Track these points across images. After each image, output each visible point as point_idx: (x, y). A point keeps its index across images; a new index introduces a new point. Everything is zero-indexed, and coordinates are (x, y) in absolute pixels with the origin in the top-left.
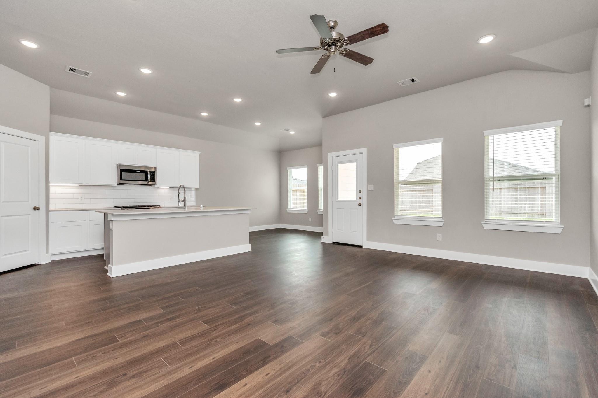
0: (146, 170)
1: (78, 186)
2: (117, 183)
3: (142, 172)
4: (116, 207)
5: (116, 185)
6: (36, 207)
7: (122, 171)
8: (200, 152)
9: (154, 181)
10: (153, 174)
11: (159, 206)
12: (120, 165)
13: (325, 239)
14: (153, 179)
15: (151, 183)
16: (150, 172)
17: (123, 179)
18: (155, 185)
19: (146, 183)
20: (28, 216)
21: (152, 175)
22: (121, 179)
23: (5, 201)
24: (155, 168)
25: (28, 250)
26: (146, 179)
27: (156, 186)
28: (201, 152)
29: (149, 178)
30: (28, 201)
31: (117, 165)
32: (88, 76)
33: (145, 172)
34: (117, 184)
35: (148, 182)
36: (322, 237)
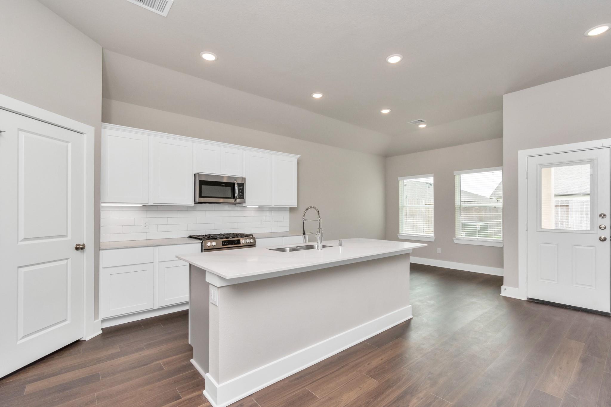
0: (233, 182)
1: (140, 206)
2: (194, 201)
3: (227, 184)
4: (191, 237)
5: (193, 205)
6: (79, 245)
7: (202, 183)
8: (298, 156)
9: (243, 198)
10: (242, 186)
11: (252, 236)
12: (200, 175)
13: (507, 291)
14: (242, 195)
15: (238, 200)
16: (238, 184)
17: (202, 196)
18: (243, 203)
19: (232, 201)
20: (66, 261)
21: (240, 190)
22: (200, 196)
23: (25, 239)
24: (244, 179)
25: (65, 320)
26: (234, 197)
27: (244, 205)
28: (300, 156)
29: (236, 195)
30: (65, 236)
31: (194, 174)
32: (164, 12)
33: (232, 185)
34: (194, 203)
35: (235, 200)
36: (502, 287)
